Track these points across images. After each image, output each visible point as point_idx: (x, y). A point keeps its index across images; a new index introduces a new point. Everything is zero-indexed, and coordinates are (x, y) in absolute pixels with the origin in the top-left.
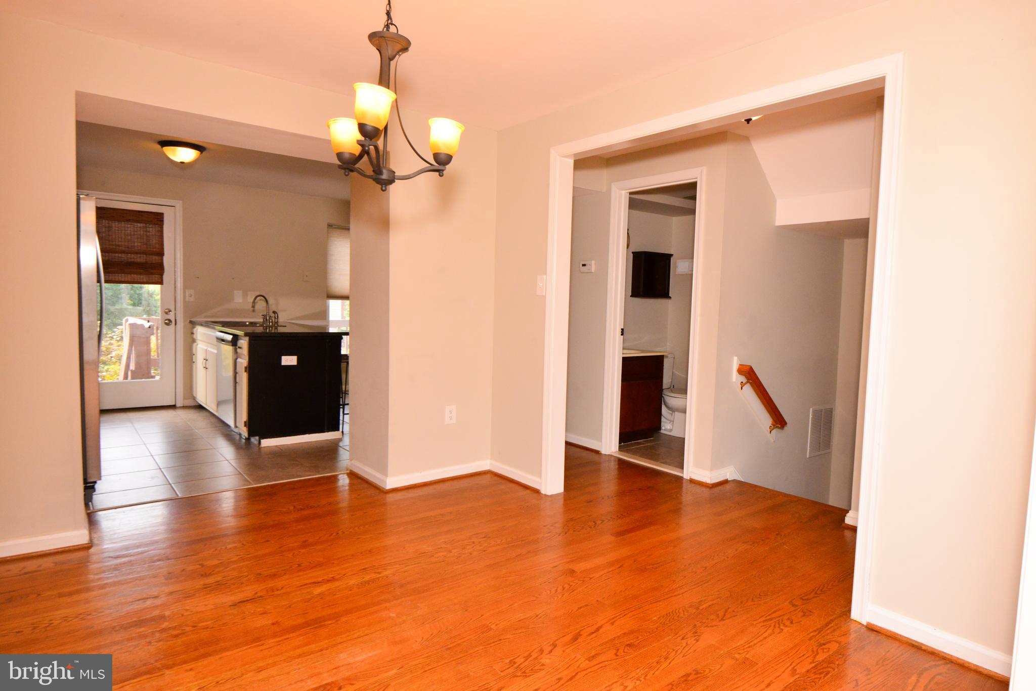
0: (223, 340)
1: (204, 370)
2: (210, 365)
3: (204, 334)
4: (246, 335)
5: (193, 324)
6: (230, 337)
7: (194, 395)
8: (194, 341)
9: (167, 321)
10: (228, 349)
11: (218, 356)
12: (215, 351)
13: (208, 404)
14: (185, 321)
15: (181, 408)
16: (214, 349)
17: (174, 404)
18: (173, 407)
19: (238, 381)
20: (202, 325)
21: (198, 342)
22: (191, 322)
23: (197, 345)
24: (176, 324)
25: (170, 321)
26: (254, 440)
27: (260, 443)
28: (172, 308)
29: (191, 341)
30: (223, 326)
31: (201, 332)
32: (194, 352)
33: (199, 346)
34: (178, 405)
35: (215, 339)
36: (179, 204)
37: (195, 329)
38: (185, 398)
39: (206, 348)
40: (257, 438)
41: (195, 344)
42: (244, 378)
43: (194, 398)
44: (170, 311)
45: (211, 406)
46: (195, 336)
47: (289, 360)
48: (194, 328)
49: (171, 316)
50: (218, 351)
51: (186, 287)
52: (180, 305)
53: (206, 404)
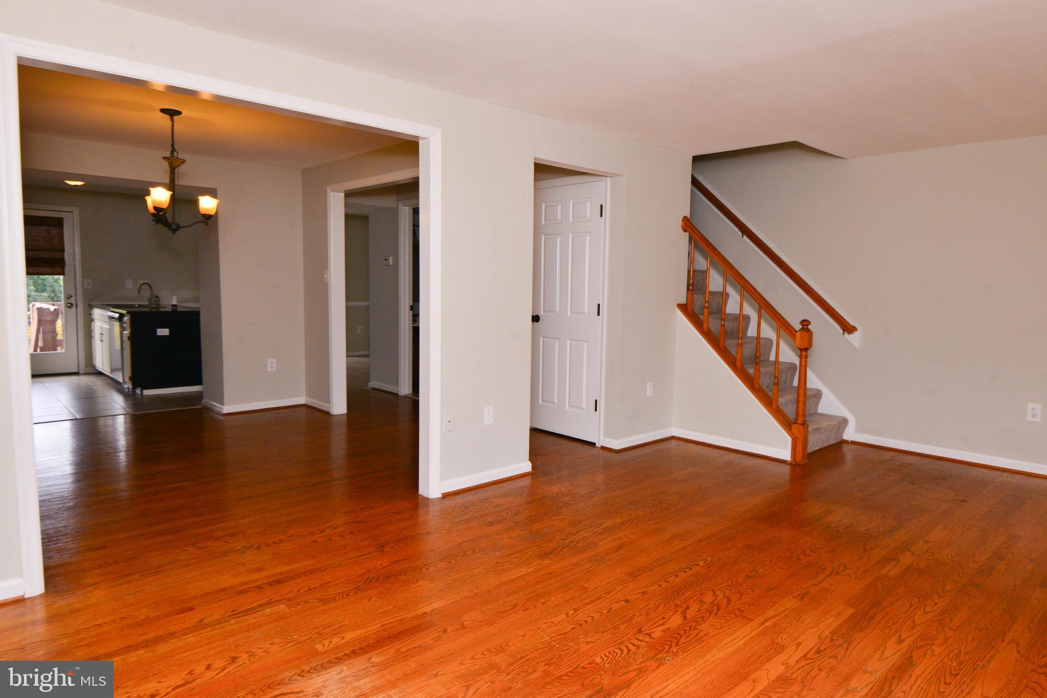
0: (113, 318)
1: (100, 342)
2: (106, 338)
3: (100, 314)
4: (128, 313)
5: (91, 307)
6: (117, 315)
7: (94, 363)
8: (92, 320)
9: (69, 305)
10: (117, 325)
11: (111, 331)
12: (108, 327)
13: (105, 369)
14: (84, 304)
15: (83, 374)
16: (106, 325)
17: (76, 371)
18: (77, 374)
19: (124, 347)
20: (99, 308)
21: (95, 320)
22: (89, 305)
23: (95, 323)
24: (77, 307)
25: (71, 304)
26: (138, 391)
27: (142, 392)
28: (73, 294)
29: (89, 320)
30: (114, 308)
31: (97, 313)
32: (93, 329)
33: (96, 324)
34: (81, 372)
35: (107, 317)
36: (76, 211)
37: (93, 311)
38: (86, 366)
39: (101, 325)
40: (140, 389)
41: (93, 323)
42: (127, 344)
43: (94, 367)
44: (71, 296)
45: (107, 371)
46: (93, 317)
47: (163, 332)
48: (92, 309)
49: (73, 300)
50: (110, 326)
51: (84, 276)
52: (79, 291)
53: (103, 369)
